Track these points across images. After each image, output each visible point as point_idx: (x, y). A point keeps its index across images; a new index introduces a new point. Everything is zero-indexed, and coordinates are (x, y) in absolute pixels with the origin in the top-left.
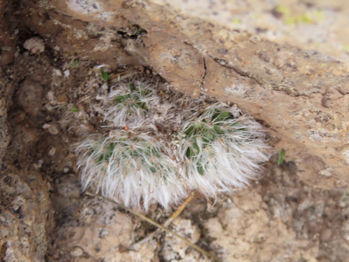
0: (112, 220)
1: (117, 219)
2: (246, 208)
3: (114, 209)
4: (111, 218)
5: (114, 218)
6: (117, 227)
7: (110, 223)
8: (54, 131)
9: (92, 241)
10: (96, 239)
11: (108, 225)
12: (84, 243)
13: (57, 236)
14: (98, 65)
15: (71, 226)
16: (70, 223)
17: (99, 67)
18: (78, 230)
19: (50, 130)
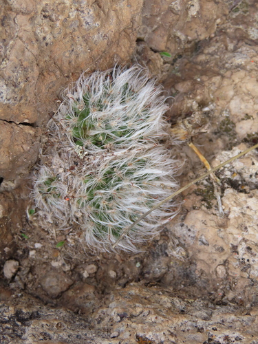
0: (192, 230)
1: (191, 224)
2: (231, 93)
3: (182, 225)
4: (189, 230)
5: (189, 227)
6: (199, 226)
7: (194, 232)
8: (93, 268)
9: (211, 253)
10: (210, 249)
11: (196, 234)
12: (213, 263)
13: (205, 288)
14: (27, 216)
15: (194, 271)
16: (193, 272)
17: (29, 216)
18: (199, 266)
19: (91, 272)
